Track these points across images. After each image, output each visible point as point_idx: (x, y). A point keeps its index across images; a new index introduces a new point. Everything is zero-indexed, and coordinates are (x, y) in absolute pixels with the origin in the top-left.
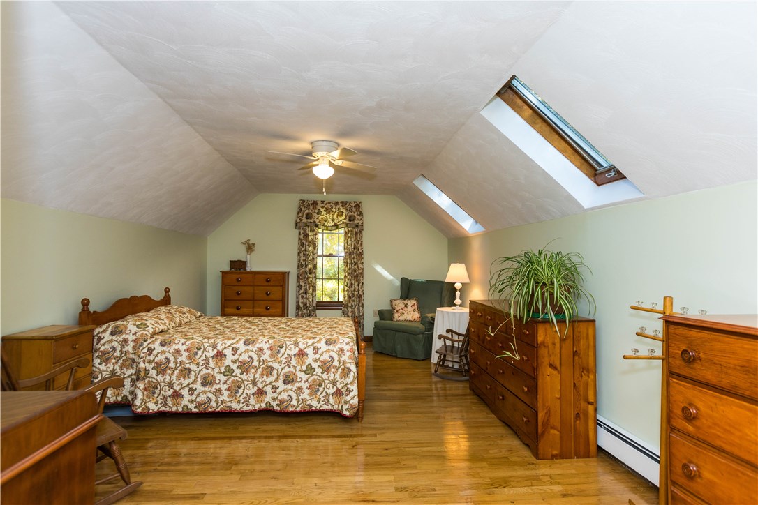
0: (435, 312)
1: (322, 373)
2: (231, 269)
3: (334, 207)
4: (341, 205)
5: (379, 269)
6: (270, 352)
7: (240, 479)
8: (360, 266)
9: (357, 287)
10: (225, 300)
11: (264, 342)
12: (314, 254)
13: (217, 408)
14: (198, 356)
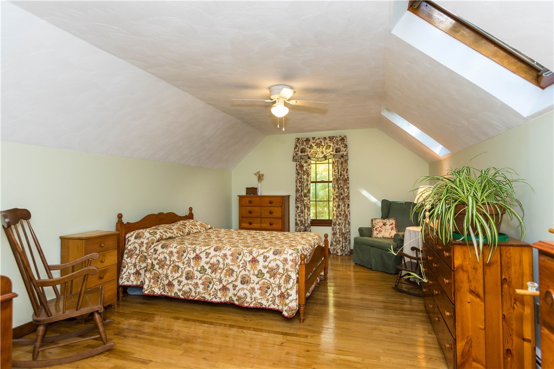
0: (405, 231)
1: (270, 278)
2: (247, 194)
3: (323, 142)
4: (328, 139)
5: (365, 193)
6: (231, 258)
7: (182, 355)
8: (346, 190)
9: (343, 208)
10: (242, 217)
11: (227, 250)
12: (307, 181)
13: (196, 297)
14: (184, 257)
